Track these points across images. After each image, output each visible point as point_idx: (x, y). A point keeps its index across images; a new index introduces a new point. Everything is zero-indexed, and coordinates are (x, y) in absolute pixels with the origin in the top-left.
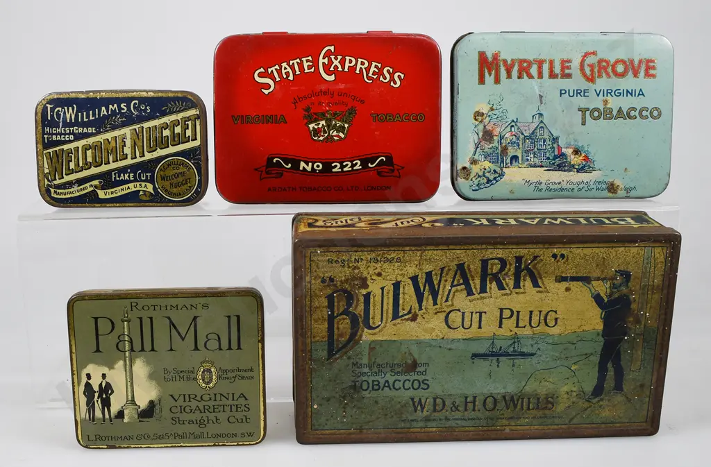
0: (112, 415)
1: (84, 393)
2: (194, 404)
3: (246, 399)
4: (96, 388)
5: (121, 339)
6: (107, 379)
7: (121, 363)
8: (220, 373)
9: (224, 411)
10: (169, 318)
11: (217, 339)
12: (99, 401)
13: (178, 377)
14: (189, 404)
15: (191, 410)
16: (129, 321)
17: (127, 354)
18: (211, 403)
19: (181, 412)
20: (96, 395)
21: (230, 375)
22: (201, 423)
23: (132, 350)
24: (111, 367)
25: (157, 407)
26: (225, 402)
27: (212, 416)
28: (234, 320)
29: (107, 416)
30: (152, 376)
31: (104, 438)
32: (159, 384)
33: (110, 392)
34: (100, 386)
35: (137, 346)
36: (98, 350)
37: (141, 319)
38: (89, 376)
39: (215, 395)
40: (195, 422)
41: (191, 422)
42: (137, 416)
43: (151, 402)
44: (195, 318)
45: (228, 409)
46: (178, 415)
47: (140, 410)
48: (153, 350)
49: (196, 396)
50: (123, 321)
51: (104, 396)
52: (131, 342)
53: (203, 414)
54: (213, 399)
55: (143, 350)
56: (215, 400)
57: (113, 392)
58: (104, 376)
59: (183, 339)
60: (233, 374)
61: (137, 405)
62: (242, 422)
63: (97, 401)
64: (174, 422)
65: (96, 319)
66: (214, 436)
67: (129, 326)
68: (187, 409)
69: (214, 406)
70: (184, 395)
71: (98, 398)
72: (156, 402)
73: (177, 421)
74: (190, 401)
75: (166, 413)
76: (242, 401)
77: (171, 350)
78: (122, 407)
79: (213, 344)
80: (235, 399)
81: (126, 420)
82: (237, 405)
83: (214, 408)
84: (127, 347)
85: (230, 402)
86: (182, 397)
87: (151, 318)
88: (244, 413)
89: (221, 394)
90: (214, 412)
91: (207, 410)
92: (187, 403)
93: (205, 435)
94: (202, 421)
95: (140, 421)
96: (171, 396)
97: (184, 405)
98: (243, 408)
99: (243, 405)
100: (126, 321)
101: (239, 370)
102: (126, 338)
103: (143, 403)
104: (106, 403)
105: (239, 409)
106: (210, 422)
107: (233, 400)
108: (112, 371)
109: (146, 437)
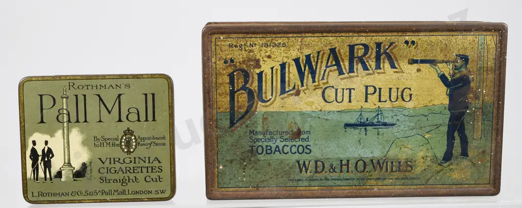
0: (52, 175)
1: (30, 157)
2: (118, 166)
3: (159, 162)
4: (40, 153)
5: (61, 112)
6: (49, 145)
7: (60, 133)
8: (139, 141)
9: (142, 172)
10: (99, 96)
11: (137, 112)
12: (42, 163)
13: (105, 144)
14: (114, 166)
15: (115, 171)
16: (67, 98)
17: (65, 124)
18: (132, 165)
19: (107, 173)
20: (40, 158)
21: (147, 142)
22: (123, 182)
23: (69, 121)
24: (52, 136)
25: (88, 169)
26: (142, 164)
27: (132, 176)
28: (150, 98)
29: (48, 176)
30: (84, 143)
31: (45, 195)
32: (90, 149)
33: (51, 155)
34: (43, 150)
35: (73, 118)
36: (42, 122)
37: (76, 96)
38: (34, 143)
39: (135, 158)
40: (118, 181)
41: (115, 181)
42: (72, 176)
43: (84, 165)
44: (120, 95)
45: (144, 170)
46: (105, 175)
47: (74, 171)
48: (86, 121)
49: (119, 159)
50: (62, 98)
51: (46, 159)
52: (69, 115)
53: (125, 175)
54: (133, 162)
55: (78, 121)
56: (135, 163)
57: (53, 156)
58: (46, 143)
59: (110, 112)
60: (149, 141)
61: (72, 167)
62: (156, 181)
63: (41, 163)
64: (102, 181)
65: (41, 96)
66: (133, 193)
67: (67, 102)
68: (113, 171)
69: (134, 167)
70: (110, 159)
71: (42, 161)
72: (88, 164)
73: (104, 179)
74: (114, 163)
75: (95, 174)
76: (156, 164)
77: (100, 121)
78: (60, 169)
79: (133, 117)
80: (151, 162)
81: (63, 179)
82: (152, 167)
83: (134, 170)
84: (65, 119)
85: (147, 165)
86: (108, 160)
87: (85, 96)
88: (158, 174)
89: (140, 158)
90: (134, 172)
91: (128, 170)
92: (113, 165)
93: (127, 193)
94: (124, 180)
95: (74, 180)
96: (100, 159)
97: (110, 166)
98: (157, 169)
99: (157, 167)
100: (64, 98)
101: (154, 138)
102: (65, 112)
103: (77, 165)
104: (48, 165)
105: (154, 171)
106: (131, 181)
107: (149, 162)
108: (53, 138)
109: (79, 193)
